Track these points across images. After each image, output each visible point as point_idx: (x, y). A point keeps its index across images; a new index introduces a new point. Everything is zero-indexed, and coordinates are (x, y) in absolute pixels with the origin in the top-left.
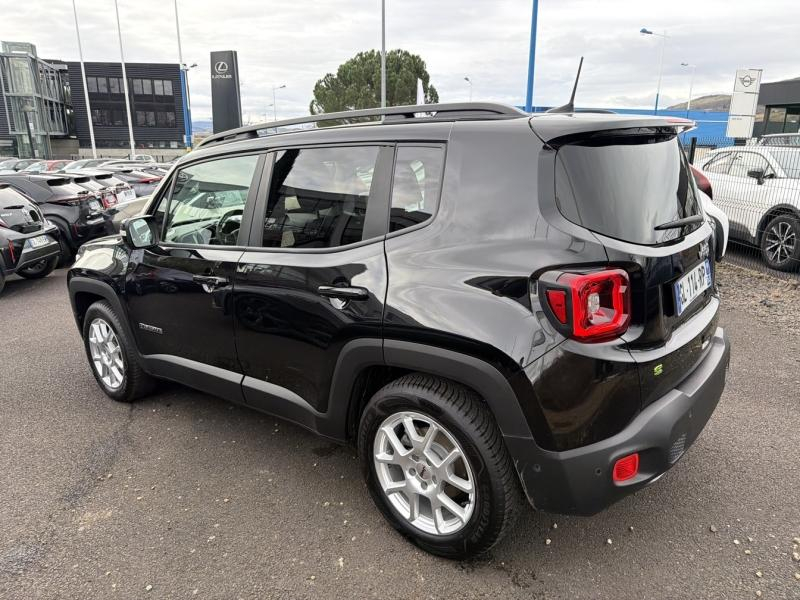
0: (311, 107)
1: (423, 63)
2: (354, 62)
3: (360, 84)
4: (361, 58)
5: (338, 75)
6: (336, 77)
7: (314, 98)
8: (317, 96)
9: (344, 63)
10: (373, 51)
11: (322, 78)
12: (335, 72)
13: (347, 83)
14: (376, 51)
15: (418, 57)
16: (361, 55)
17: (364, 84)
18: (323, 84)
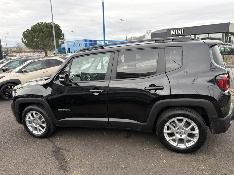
0: (22, 40)
1: (59, 26)
2: (36, 26)
3: (40, 32)
4: (39, 24)
5: (31, 29)
6: (30, 30)
7: (23, 37)
8: (24, 36)
9: (33, 26)
10: (42, 22)
11: (25, 31)
12: (30, 29)
13: (35, 32)
14: (43, 22)
15: (58, 25)
16: (38, 23)
17: (41, 33)
18: (26, 32)
